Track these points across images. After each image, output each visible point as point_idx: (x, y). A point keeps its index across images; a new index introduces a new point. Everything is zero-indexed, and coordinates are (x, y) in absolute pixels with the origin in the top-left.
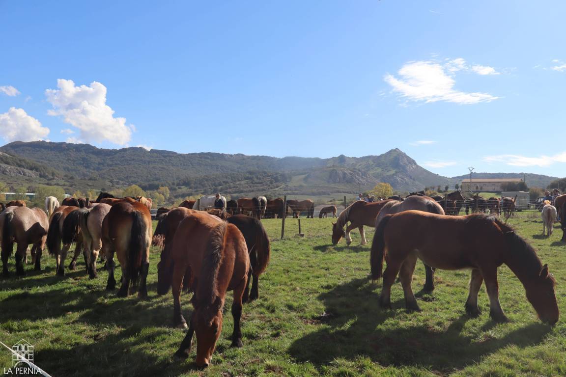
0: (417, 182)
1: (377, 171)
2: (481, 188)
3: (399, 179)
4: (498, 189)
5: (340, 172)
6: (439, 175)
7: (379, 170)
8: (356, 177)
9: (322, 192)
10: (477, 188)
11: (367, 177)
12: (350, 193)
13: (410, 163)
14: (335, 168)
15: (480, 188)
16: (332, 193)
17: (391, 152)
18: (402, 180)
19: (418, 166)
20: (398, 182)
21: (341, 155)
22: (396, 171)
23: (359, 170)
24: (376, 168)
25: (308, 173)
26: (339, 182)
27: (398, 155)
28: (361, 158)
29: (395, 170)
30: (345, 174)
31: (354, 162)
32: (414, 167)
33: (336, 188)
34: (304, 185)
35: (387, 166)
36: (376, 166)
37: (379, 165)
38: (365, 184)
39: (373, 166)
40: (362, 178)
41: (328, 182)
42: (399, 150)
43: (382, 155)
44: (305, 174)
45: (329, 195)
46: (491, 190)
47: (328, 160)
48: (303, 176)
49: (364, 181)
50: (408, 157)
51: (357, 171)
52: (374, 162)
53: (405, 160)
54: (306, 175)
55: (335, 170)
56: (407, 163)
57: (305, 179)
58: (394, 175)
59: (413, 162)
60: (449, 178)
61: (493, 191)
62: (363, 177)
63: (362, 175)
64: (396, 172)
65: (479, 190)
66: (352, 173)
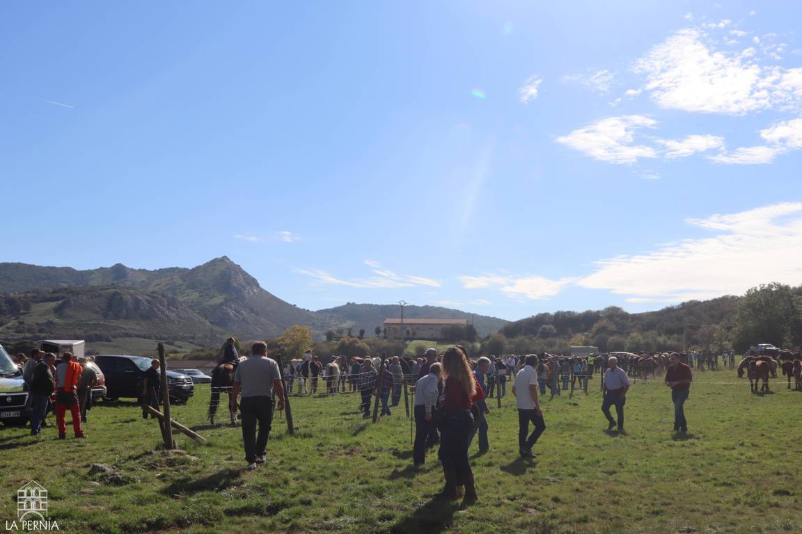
0: (263, 320)
1: (191, 298)
2: (414, 334)
3: (231, 313)
4: (438, 335)
5: (127, 298)
6: (297, 306)
7: (195, 296)
8: (157, 307)
9: (96, 335)
10: (408, 333)
11: (177, 308)
12: (150, 338)
13: (248, 284)
14: (118, 290)
15: (411, 333)
16: (114, 337)
17: (214, 262)
18: (237, 314)
19: (262, 290)
20: (230, 317)
21: (117, 265)
22: (225, 299)
23: (163, 296)
24: (188, 291)
25: (63, 298)
26: (126, 318)
27: (228, 268)
28: (155, 271)
29: (223, 296)
30: (137, 302)
31: (144, 278)
32: (255, 291)
33: (123, 328)
34: (56, 320)
35: (208, 289)
36: (188, 287)
37: (193, 287)
38: (176, 322)
39: (184, 287)
40: (169, 309)
41: (105, 316)
42: (229, 259)
43: (198, 268)
44: (57, 299)
45: (108, 340)
46: (426, 337)
47: (90, 272)
48: (54, 304)
49: (173, 315)
50: (245, 274)
51: (160, 297)
52: (184, 281)
53: (241, 278)
54: (60, 302)
55: (118, 294)
56: (245, 284)
57: (58, 311)
58: (221, 304)
59: (253, 282)
60: (313, 312)
61: (430, 338)
62: (171, 307)
63: (169, 305)
64: (227, 301)
65: (411, 336)
66: (150, 299)
